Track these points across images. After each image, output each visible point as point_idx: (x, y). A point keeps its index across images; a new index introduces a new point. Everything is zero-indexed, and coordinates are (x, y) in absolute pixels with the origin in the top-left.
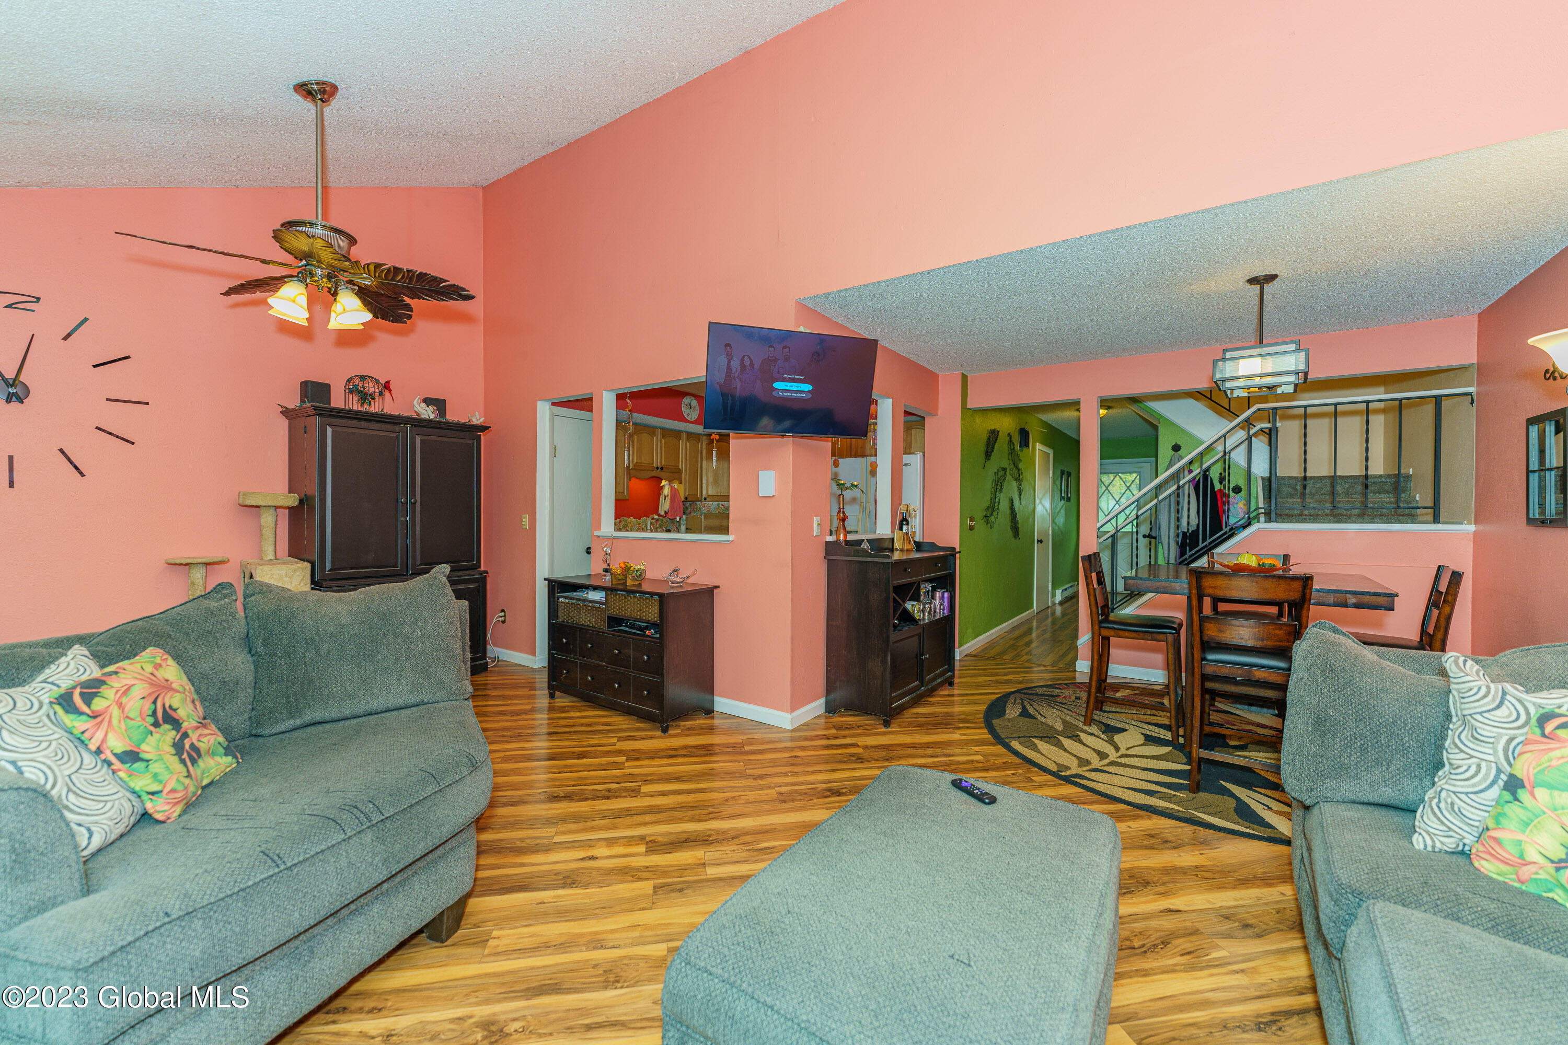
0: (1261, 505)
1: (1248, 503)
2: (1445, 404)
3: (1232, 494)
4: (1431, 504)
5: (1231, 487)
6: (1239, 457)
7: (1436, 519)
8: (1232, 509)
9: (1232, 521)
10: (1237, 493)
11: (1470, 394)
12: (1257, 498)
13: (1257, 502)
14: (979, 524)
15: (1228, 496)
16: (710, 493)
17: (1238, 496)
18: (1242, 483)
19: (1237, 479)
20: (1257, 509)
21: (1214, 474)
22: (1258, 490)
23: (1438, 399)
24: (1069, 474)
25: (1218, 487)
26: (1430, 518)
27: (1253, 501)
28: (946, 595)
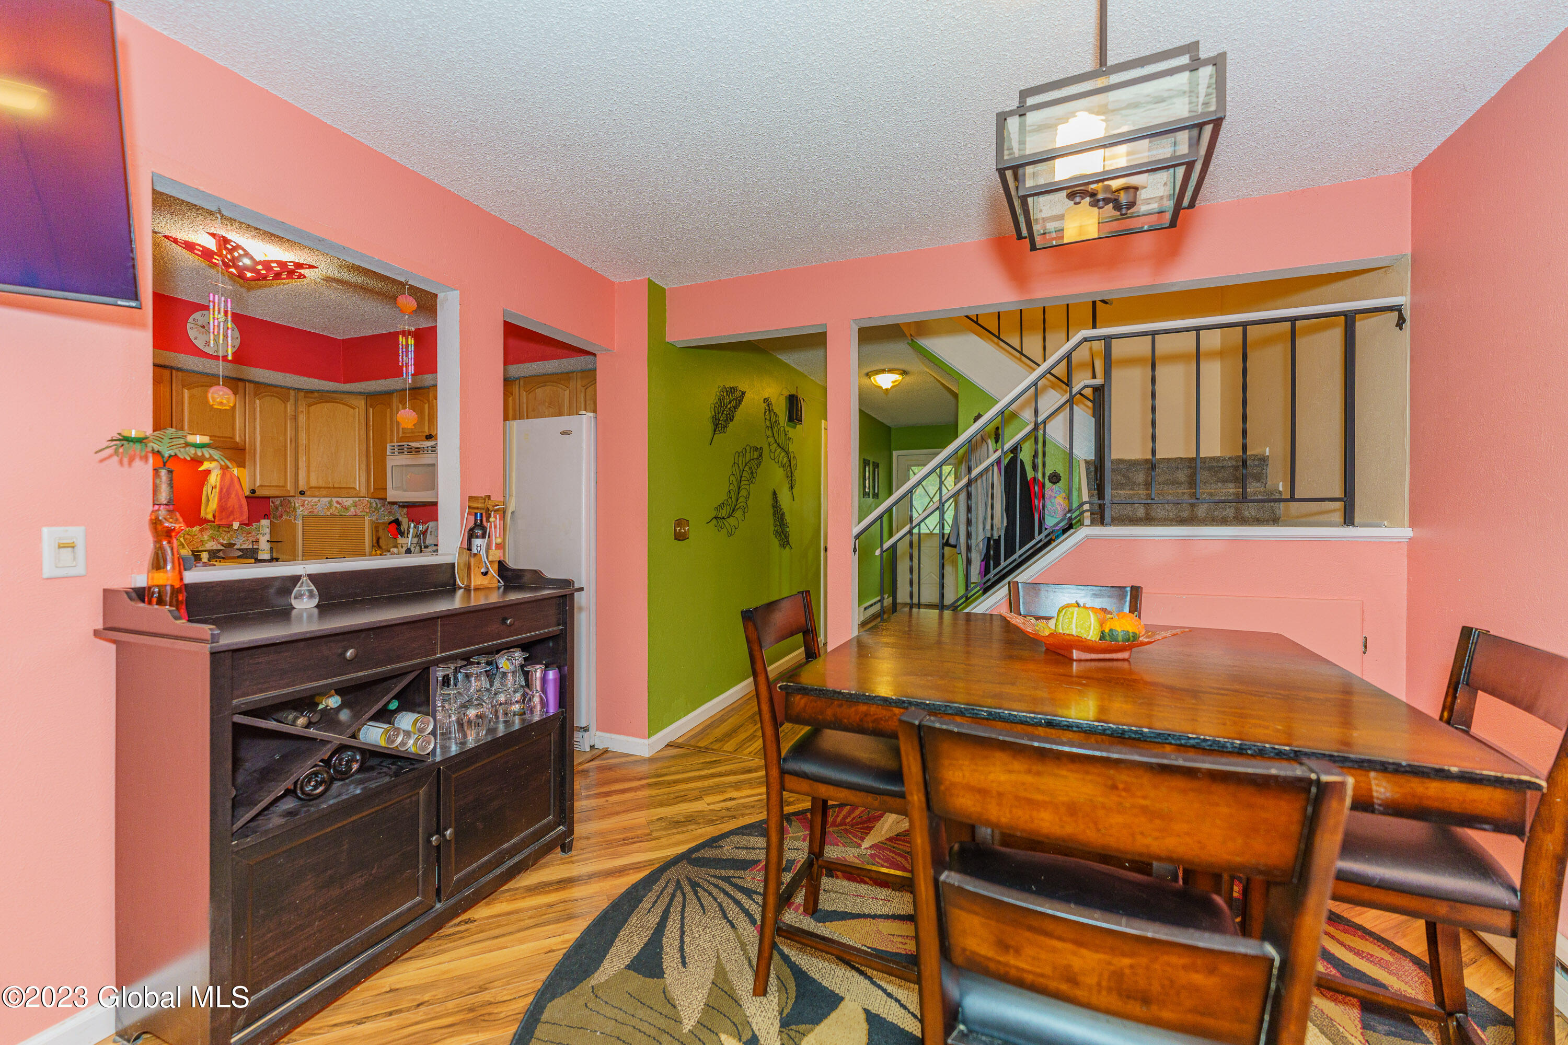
0: (1085, 498)
1: (1069, 498)
2: (1362, 325)
3: (1048, 484)
4: (1339, 493)
5: (1047, 475)
6: (1056, 431)
7: (1348, 519)
8: (1048, 505)
9: (1050, 522)
10: (1054, 483)
11: (1398, 309)
12: (1080, 489)
13: (1080, 495)
14: (700, 532)
15: (1042, 486)
16: (313, 484)
17: (1056, 487)
18: (1061, 470)
19: (1054, 464)
20: (1081, 505)
21: (1025, 455)
22: (1081, 478)
23: (1350, 319)
24: (876, 465)
25: (1030, 474)
26: (1338, 517)
27: (1075, 494)
28: (551, 675)
